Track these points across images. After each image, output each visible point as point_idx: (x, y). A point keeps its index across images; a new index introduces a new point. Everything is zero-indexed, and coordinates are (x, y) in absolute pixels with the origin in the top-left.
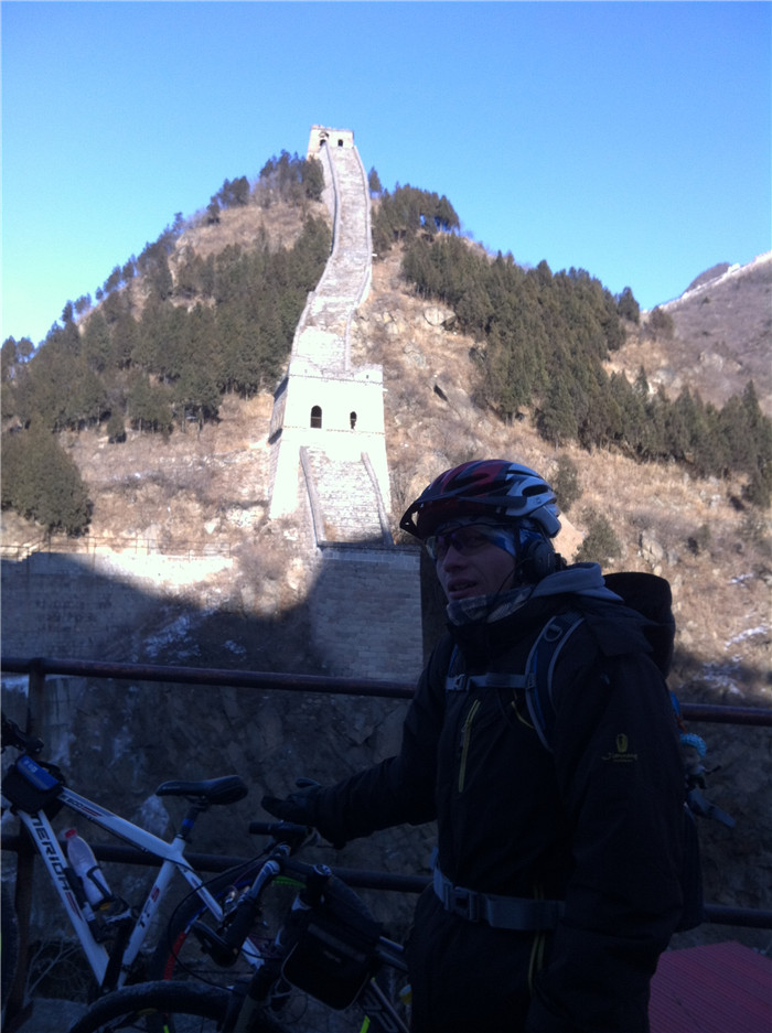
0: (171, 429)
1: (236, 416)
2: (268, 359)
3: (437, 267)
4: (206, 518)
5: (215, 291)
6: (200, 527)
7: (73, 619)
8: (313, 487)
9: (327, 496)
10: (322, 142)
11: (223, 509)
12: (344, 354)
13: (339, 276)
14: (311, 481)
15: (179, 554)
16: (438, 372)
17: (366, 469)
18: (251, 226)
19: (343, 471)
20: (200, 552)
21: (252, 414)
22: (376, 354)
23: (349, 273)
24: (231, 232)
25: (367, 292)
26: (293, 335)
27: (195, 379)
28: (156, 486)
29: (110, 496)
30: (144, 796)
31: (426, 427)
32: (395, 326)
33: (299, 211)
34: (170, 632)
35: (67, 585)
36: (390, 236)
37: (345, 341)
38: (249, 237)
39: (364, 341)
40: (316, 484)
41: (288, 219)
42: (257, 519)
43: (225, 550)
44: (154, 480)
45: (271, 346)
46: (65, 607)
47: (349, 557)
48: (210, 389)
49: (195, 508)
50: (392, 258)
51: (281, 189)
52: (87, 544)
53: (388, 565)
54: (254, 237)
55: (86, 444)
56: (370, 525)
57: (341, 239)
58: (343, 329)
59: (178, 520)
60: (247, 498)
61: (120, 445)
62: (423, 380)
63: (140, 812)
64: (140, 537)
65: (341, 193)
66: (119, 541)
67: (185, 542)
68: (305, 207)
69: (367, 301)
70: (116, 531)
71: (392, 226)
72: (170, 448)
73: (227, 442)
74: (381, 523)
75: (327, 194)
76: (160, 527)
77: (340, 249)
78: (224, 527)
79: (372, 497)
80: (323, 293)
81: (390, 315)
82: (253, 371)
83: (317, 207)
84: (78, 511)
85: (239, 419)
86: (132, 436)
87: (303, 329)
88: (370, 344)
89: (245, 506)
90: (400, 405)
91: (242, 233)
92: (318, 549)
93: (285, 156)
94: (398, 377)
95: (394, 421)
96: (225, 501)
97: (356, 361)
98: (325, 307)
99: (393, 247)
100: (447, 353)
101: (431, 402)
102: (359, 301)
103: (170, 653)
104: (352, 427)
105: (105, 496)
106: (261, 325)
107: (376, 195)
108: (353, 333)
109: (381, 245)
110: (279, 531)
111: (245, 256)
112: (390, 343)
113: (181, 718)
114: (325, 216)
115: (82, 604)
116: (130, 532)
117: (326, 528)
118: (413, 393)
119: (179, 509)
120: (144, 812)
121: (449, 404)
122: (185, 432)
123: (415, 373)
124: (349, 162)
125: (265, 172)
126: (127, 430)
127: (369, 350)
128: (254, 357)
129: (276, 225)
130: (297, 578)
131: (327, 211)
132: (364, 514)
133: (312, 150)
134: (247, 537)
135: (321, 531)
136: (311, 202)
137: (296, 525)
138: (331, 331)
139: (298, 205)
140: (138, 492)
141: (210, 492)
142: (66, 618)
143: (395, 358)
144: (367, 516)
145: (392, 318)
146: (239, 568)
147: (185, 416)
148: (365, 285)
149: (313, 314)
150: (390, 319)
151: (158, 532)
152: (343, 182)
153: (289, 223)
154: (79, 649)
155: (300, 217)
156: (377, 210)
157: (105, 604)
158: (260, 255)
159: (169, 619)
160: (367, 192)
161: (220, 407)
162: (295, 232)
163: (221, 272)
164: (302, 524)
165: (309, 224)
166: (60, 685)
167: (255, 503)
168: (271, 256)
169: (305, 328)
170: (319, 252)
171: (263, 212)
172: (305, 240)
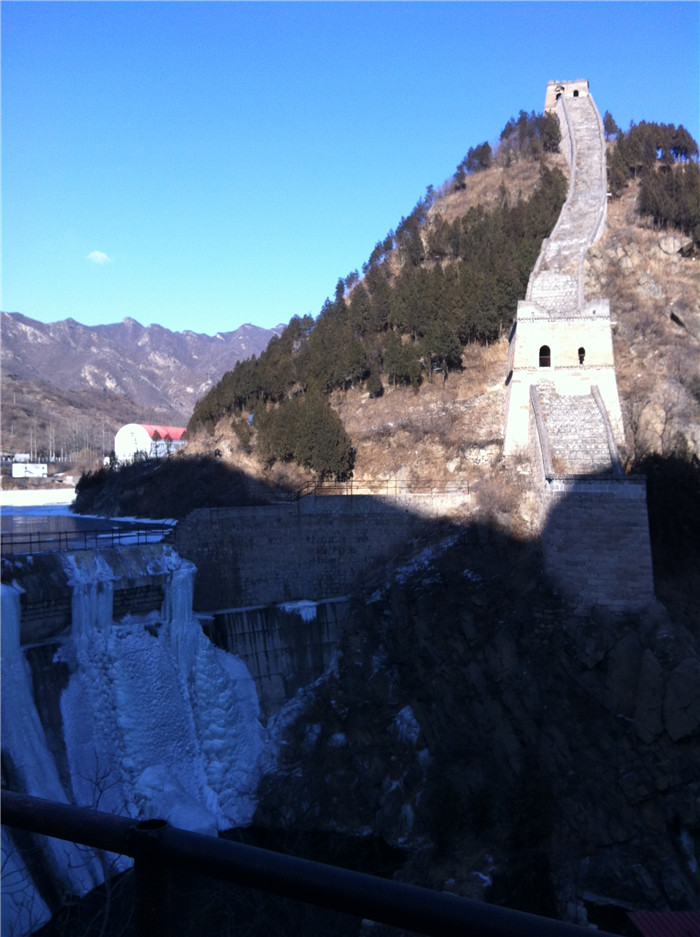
0: (420, 381)
1: (478, 363)
2: (506, 306)
3: (672, 197)
4: (448, 459)
5: (461, 250)
6: (443, 467)
7: (337, 552)
8: (542, 423)
9: (556, 430)
10: (558, 96)
11: (463, 450)
12: (577, 293)
13: (573, 220)
14: (540, 418)
15: (425, 492)
16: (675, 299)
17: (596, 402)
18: (493, 186)
19: (572, 405)
20: (443, 490)
21: (492, 360)
22: (611, 289)
23: (583, 215)
24: (475, 196)
25: (601, 232)
26: (528, 281)
27: (439, 333)
28: (407, 433)
29: (368, 444)
30: (398, 708)
31: (661, 355)
32: (629, 260)
33: (538, 165)
34: (416, 562)
35: (331, 523)
36: (625, 173)
37: (577, 281)
38: (491, 197)
39: (598, 278)
40: (546, 420)
41: (527, 174)
42: (493, 457)
43: (465, 486)
44: (404, 427)
45: (508, 294)
46: (330, 542)
47: (583, 488)
48: (452, 341)
49: (438, 450)
50: (629, 194)
51: (521, 146)
52: (351, 487)
53: (613, 495)
54: (496, 196)
55: (352, 401)
56: (599, 456)
57: (576, 184)
58: (576, 270)
59: (424, 462)
60: (484, 438)
61: (379, 399)
62: (659, 309)
63: (395, 722)
64: (393, 478)
65: (577, 141)
66: (376, 483)
67: (430, 481)
68: (542, 160)
69: (601, 239)
70: (374, 474)
71: (627, 164)
72: (419, 399)
73: (469, 388)
74: (610, 453)
75: (564, 145)
76: (409, 469)
77: (574, 194)
78: (463, 466)
79: (601, 428)
80: (557, 238)
81: (624, 250)
82: (493, 320)
83: (555, 158)
84: (342, 459)
85: (479, 366)
86: (389, 390)
87: (536, 275)
88: (603, 280)
89: (482, 445)
90: (635, 337)
91: (485, 195)
92: (547, 482)
93: (523, 114)
94: (633, 309)
95: (629, 353)
96: (465, 442)
97: (588, 298)
98: (559, 251)
99: (630, 184)
100: (684, 280)
101: (667, 330)
102: (592, 241)
103: (416, 581)
104: (581, 362)
105: (365, 445)
106: (497, 277)
107: (613, 137)
108: (586, 272)
109: (616, 185)
110: (512, 466)
111: (487, 216)
112: (624, 276)
113: (427, 639)
114: (562, 166)
115: (344, 538)
116: (385, 475)
117: (555, 461)
118: (647, 323)
119: (425, 452)
120: (399, 722)
121: (687, 331)
122: (432, 382)
123: (650, 303)
124: (584, 111)
125: (505, 134)
126: (385, 385)
127: (603, 287)
128: (491, 307)
129: (516, 182)
130: (530, 515)
131: (565, 160)
132: (593, 446)
133: (550, 105)
134: (484, 474)
135: (549, 465)
136: (549, 154)
137: (528, 460)
138: (564, 272)
139: (536, 159)
140: (391, 439)
141: (452, 435)
142: (331, 551)
143: (629, 291)
144: (597, 447)
145: (626, 252)
146: (478, 503)
147: (432, 368)
148: (599, 225)
149: (548, 260)
150: (624, 253)
151: (407, 474)
152: (578, 130)
153: (528, 178)
154: (343, 577)
155: (537, 170)
156: (612, 151)
157: (364, 538)
158: (500, 212)
159: (417, 551)
160: (602, 135)
161: (463, 356)
162: (532, 185)
163: (466, 233)
164: (533, 459)
165: (545, 175)
166: (329, 608)
167: (491, 442)
168: (510, 211)
169: (539, 273)
170: (555, 200)
171: (504, 172)
172: (542, 192)
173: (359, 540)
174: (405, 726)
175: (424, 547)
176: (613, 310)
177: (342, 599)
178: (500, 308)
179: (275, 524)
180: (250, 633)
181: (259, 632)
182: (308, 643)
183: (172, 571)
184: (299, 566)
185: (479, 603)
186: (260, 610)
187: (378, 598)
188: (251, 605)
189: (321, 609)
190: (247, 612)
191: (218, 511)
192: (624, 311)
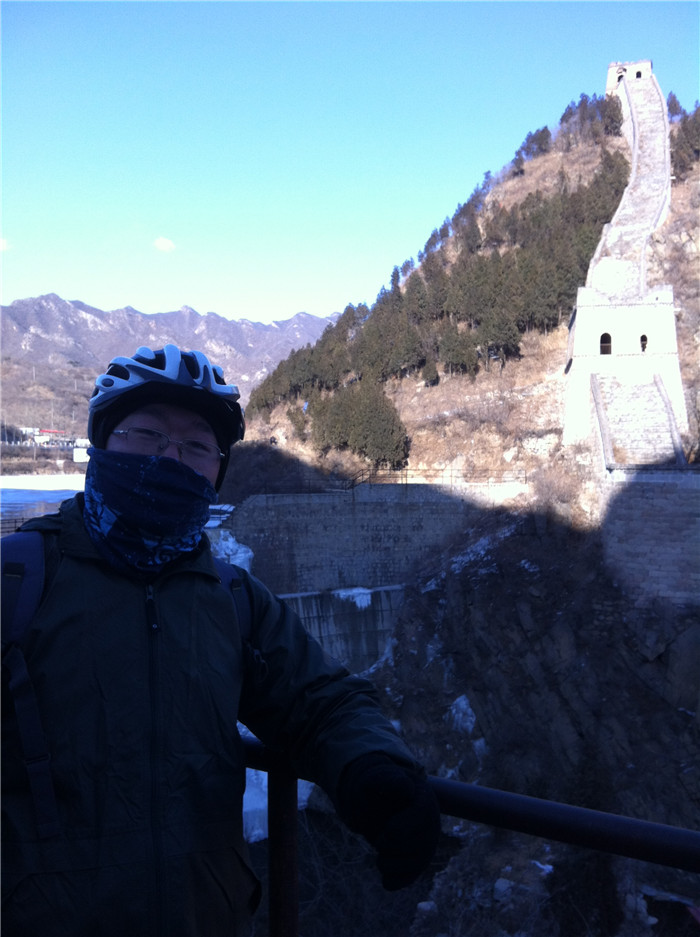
0: (477, 369)
1: (536, 351)
2: (566, 293)
4: (505, 448)
5: (519, 237)
6: (500, 456)
7: (391, 540)
8: (602, 412)
9: (617, 420)
10: (620, 78)
11: (521, 439)
12: (638, 279)
13: (635, 204)
14: (601, 406)
15: (481, 481)
17: (659, 390)
18: (552, 171)
19: (633, 394)
20: (499, 479)
21: (551, 348)
22: (674, 275)
23: (645, 200)
24: (533, 181)
25: (666, 216)
26: (588, 267)
27: (496, 321)
28: (463, 422)
29: (423, 433)
30: (453, 697)
32: (693, 244)
33: (599, 149)
34: (472, 551)
35: (386, 511)
36: (689, 156)
37: (639, 267)
38: (551, 183)
39: (661, 263)
40: (606, 409)
41: (587, 158)
42: (552, 446)
43: (522, 476)
44: (460, 416)
45: (568, 280)
46: (385, 530)
47: (645, 478)
48: (509, 329)
49: (495, 440)
50: (694, 177)
51: (581, 130)
52: (406, 476)
53: (677, 485)
54: (555, 181)
55: (407, 389)
56: (662, 445)
58: (638, 255)
59: (480, 451)
60: (543, 428)
61: (435, 388)
63: (451, 711)
64: (449, 467)
65: (639, 124)
66: (431, 472)
67: (486, 470)
68: (603, 144)
69: (665, 224)
70: (429, 463)
71: (692, 146)
72: (475, 387)
73: (527, 376)
74: (673, 443)
75: (626, 128)
76: (465, 458)
77: (637, 178)
78: (520, 455)
79: (663, 418)
80: (617, 224)
81: (688, 235)
82: (552, 307)
83: (616, 141)
84: (397, 448)
85: (538, 354)
86: (444, 378)
87: (597, 261)
88: (667, 266)
89: (540, 435)
91: (544, 180)
92: (608, 472)
93: (584, 98)
94: (697, 295)
95: (694, 340)
96: (522, 431)
97: (650, 285)
98: (621, 237)
99: (695, 166)
102: (655, 226)
103: (472, 570)
104: (643, 350)
105: (420, 433)
106: (556, 264)
107: (677, 118)
108: (648, 258)
109: (680, 167)
110: (572, 456)
111: (545, 202)
112: (688, 262)
113: (483, 629)
114: (624, 149)
115: (399, 527)
116: (440, 464)
117: (615, 451)
119: (481, 441)
120: (454, 711)
122: (488, 370)
124: (647, 92)
125: (565, 118)
126: (440, 374)
127: (666, 272)
128: (551, 293)
129: (576, 166)
130: (590, 506)
131: (627, 143)
132: (655, 435)
133: (610, 87)
134: (542, 464)
135: (610, 455)
136: (610, 138)
137: (588, 449)
138: (626, 258)
139: (597, 143)
140: (447, 428)
141: (509, 425)
142: (386, 540)
143: (694, 277)
144: (659, 437)
145: (691, 237)
146: (535, 493)
147: (489, 356)
148: (662, 209)
149: (609, 245)
150: (688, 238)
151: (463, 463)
152: (641, 113)
153: (589, 162)
154: (397, 566)
155: (598, 154)
156: (675, 133)
157: (418, 527)
158: (558, 198)
159: (472, 540)
160: (666, 117)
161: (521, 345)
162: (593, 170)
163: (524, 219)
164: (593, 449)
165: (606, 159)
166: (383, 596)
167: (550, 431)
168: (569, 197)
169: (600, 259)
170: (617, 184)
171: (564, 157)
172: (603, 176)
173: (414, 528)
174: (461, 715)
175: (480, 536)
176: (677, 296)
177: (397, 587)
178: (560, 295)
179: (330, 511)
181: (314, 618)
182: (363, 630)
183: (229, 556)
184: (354, 554)
185: (536, 593)
186: (316, 597)
187: (433, 587)
188: (306, 590)
189: (375, 597)
190: (302, 598)
191: (274, 497)
192: (688, 297)
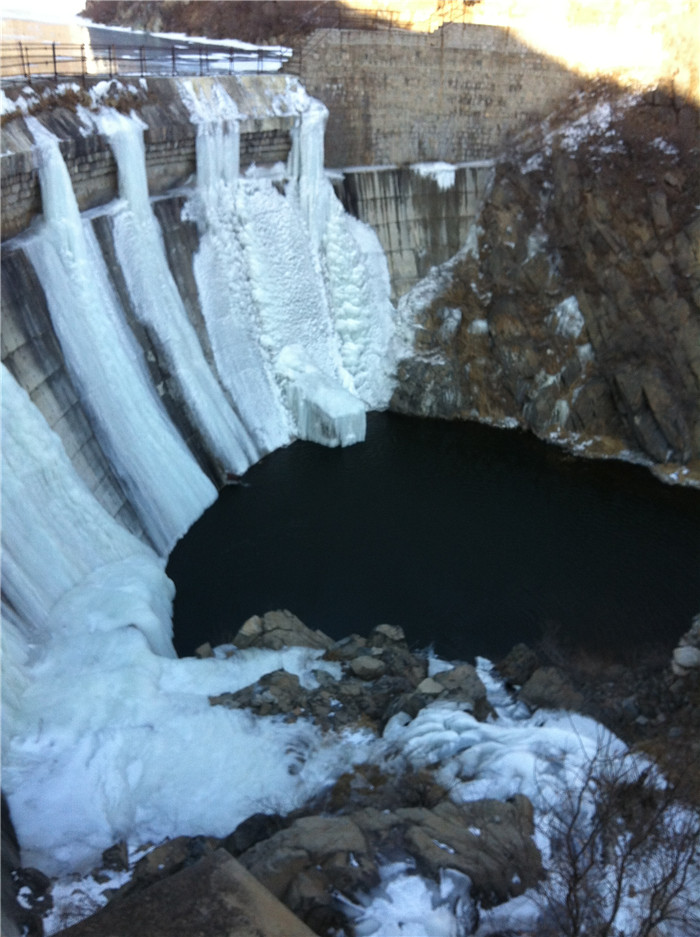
7: (483, 102)
30: (560, 298)
35: (479, 63)
46: (476, 88)
52: (483, 14)
63: (555, 314)
103: (591, 148)
113: (603, 222)
120: (559, 314)
142: (476, 101)
154: (486, 137)
166: (469, 175)
173: (511, 88)
174: (567, 319)
175: (595, 103)
177: (487, 163)
179: (414, 58)
180: (381, 199)
181: (391, 198)
182: (444, 215)
183: (300, 113)
184: (438, 118)
185: (673, 180)
186: (393, 172)
187: (535, 167)
189: (460, 175)
190: (379, 173)
